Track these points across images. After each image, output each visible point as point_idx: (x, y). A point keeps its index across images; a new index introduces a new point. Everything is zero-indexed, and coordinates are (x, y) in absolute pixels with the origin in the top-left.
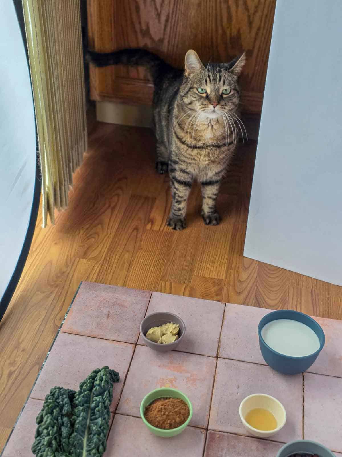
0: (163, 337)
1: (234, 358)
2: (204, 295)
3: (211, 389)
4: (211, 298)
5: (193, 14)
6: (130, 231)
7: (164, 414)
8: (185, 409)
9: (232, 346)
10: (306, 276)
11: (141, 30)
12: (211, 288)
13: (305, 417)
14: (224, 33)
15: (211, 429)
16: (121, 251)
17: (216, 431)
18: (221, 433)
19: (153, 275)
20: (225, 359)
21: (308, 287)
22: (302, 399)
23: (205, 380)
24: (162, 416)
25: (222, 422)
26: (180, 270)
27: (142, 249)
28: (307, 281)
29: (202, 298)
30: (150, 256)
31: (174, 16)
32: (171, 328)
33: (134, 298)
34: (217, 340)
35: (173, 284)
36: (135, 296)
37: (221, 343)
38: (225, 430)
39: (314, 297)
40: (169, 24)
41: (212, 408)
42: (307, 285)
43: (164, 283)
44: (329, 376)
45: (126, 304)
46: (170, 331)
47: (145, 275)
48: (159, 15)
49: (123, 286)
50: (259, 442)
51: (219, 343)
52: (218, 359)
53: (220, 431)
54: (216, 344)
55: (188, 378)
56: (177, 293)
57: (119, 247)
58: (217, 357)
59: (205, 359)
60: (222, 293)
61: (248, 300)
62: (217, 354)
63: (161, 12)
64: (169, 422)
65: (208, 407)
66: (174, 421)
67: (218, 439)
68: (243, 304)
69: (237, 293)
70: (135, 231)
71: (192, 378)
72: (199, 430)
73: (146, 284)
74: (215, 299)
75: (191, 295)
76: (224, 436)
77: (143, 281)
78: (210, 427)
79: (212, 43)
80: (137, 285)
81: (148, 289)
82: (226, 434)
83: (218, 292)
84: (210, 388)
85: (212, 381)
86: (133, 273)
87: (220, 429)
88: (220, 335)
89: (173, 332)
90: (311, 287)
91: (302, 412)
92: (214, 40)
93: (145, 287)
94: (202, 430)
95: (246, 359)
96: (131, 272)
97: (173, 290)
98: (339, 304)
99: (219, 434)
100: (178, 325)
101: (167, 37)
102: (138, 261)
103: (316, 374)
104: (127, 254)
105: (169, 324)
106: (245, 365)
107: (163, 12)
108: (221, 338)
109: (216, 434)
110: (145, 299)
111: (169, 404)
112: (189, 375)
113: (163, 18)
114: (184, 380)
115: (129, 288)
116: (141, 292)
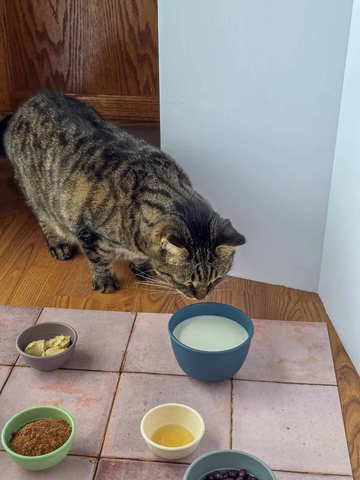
0: (48, 351)
1: (143, 371)
2: (110, 307)
3: (109, 409)
4: (120, 309)
5: (93, 10)
6: (24, 248)
7: (34, 436)
8: (66, 430)
9: (141, 358)
10: (238, 278)
11: (37, 32)
12: (120, 298)
13: (233, 432)
14: (131, 29)
15: (104, 456)
16: (8, 269)
17: (110, 458)
18: (117, 460)
19: (47, 290)
20: (130, 372)
21: (240, 289)
22: (229, 411)
23: (101, 399)
24: (31, 439)
25: (120, 446)
26: (82, 283)
27: (36, 265)
28: (239, 283)
29: (108, 310)
30: (46, 271)
31: (72, 13)
32: (59, 340)
33: (18, 316)
34: (121, 354)
35: (71, 298)
36: (20, 314)
37: (127, 356)
38: (124, 456)
39: (247, 299)
40: (68, 23)
41: (108, 431)
42: (239, 287)
43: (59, 297)
44: (265, 381)
45: (6, 323)
46: (58, 344)
47: (36, 290)
48: (55, 14)
49: (6, 304)
50: (170, 467)
51: (124, 355)
52: (122, 374)
53: (116, 458)
54: (121, 357)
55: (79, 399)
56: (75, 307)
57: (7, 265)
58: (121, 372)
59: (104, 376)
60: (133, 303)
61: (165, 308)
62: (121, 369)
63: (57, 9)
64: (40, 447)
65: (103, 430)
66: (47, 445)
67: (113, 468)
68: (159, 312)
69: (153, 301)
70: (31, 248)
71: (84, 398)
72: (87, 460)
73: (37, 300)
74: (124, 309)
75: (93, 308)
76: (122, 463)
77: (33, 297)
78: (103, 455)
79: (119, 41)
80: (25, 301)
81: (38, 305)
82: (125, 461)
83: (128, 302)
84: (107, 408)
85: (112, 399)
86: (22, 289)
87: (118, 455)
88: (127, 347)
89: (61, 344)
90: (244, 289)
91: (229, 426)
92: (121, 38)
93: (35, 303)
94: (91, 459)
95: (158, 371)
96: (19, 288)
97: (70, 304)
98: (278, 304)
99: (114, 462)
100: (69, 337)
101: (67, 38)
102: (30, 277)
103: (249, 380)
104: (17, 271)
105: (57, 336)
106: (157, 377)
107: (60, 9)
108: (127, 351)
109: (111, 461)
110: (33, 316)
111: (43, 424)
112: (81, 395)
113: (61, 17)
114: (73, 402)
115: (13, 305)
116: (28, 309)
